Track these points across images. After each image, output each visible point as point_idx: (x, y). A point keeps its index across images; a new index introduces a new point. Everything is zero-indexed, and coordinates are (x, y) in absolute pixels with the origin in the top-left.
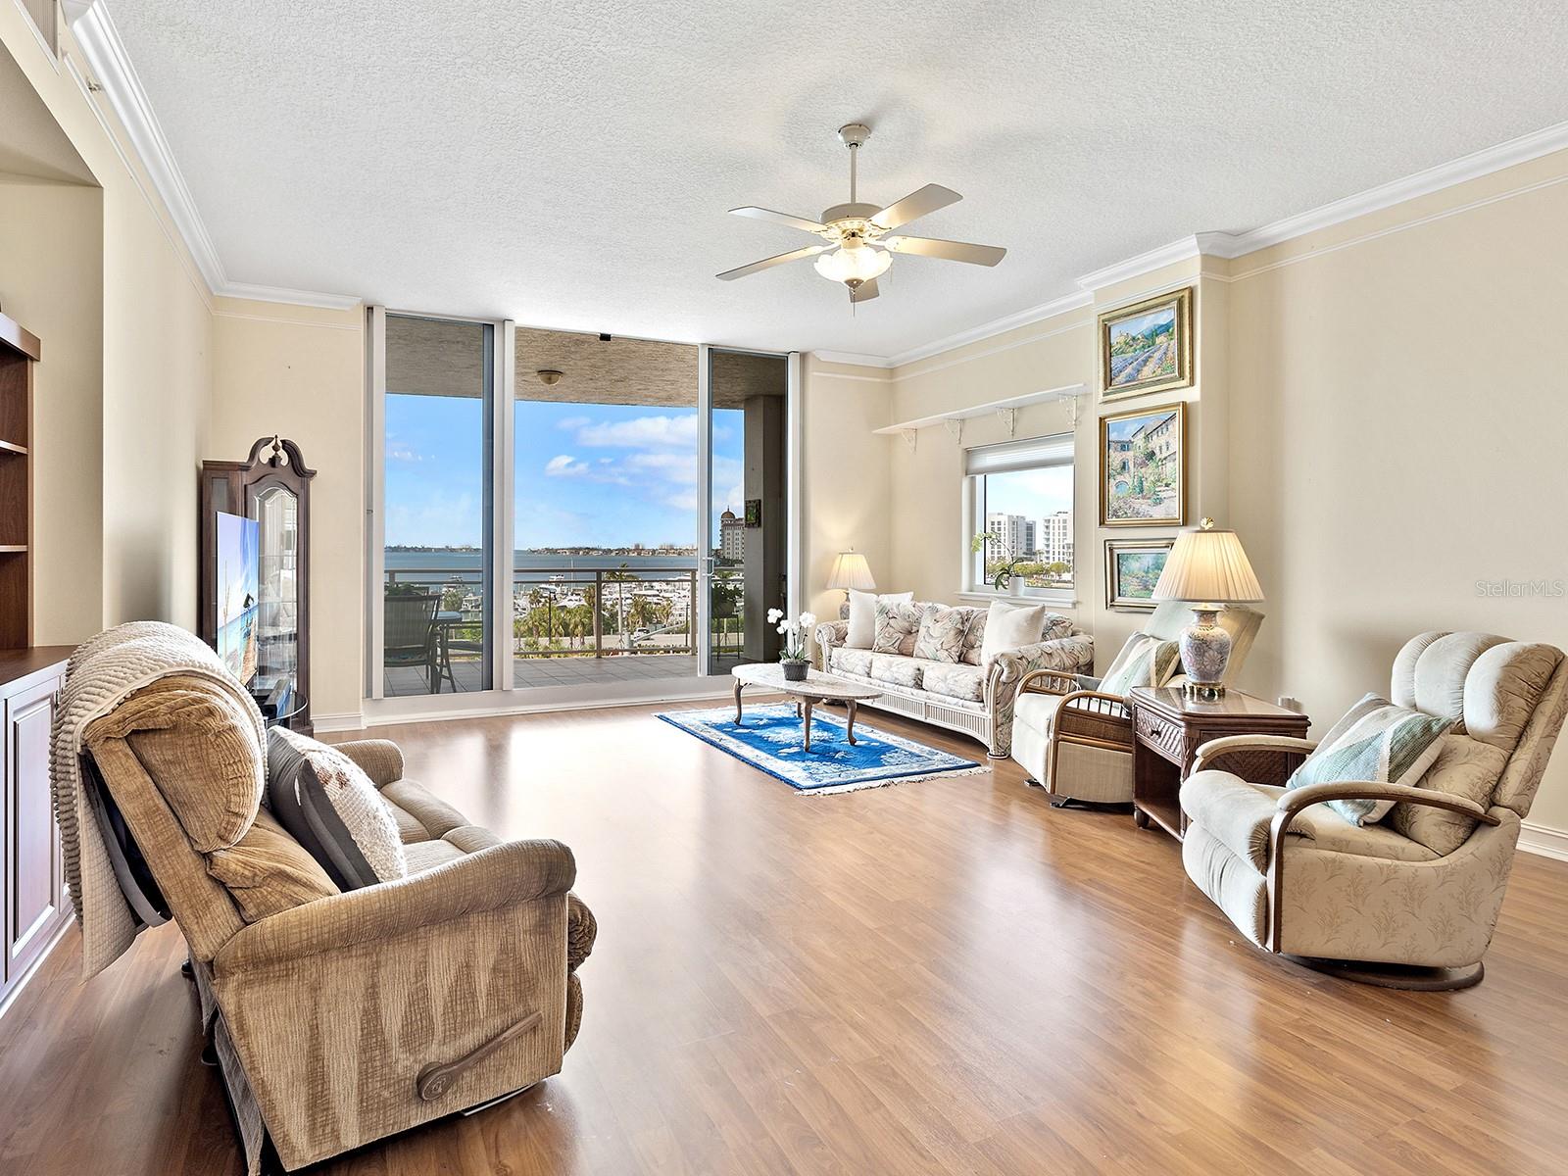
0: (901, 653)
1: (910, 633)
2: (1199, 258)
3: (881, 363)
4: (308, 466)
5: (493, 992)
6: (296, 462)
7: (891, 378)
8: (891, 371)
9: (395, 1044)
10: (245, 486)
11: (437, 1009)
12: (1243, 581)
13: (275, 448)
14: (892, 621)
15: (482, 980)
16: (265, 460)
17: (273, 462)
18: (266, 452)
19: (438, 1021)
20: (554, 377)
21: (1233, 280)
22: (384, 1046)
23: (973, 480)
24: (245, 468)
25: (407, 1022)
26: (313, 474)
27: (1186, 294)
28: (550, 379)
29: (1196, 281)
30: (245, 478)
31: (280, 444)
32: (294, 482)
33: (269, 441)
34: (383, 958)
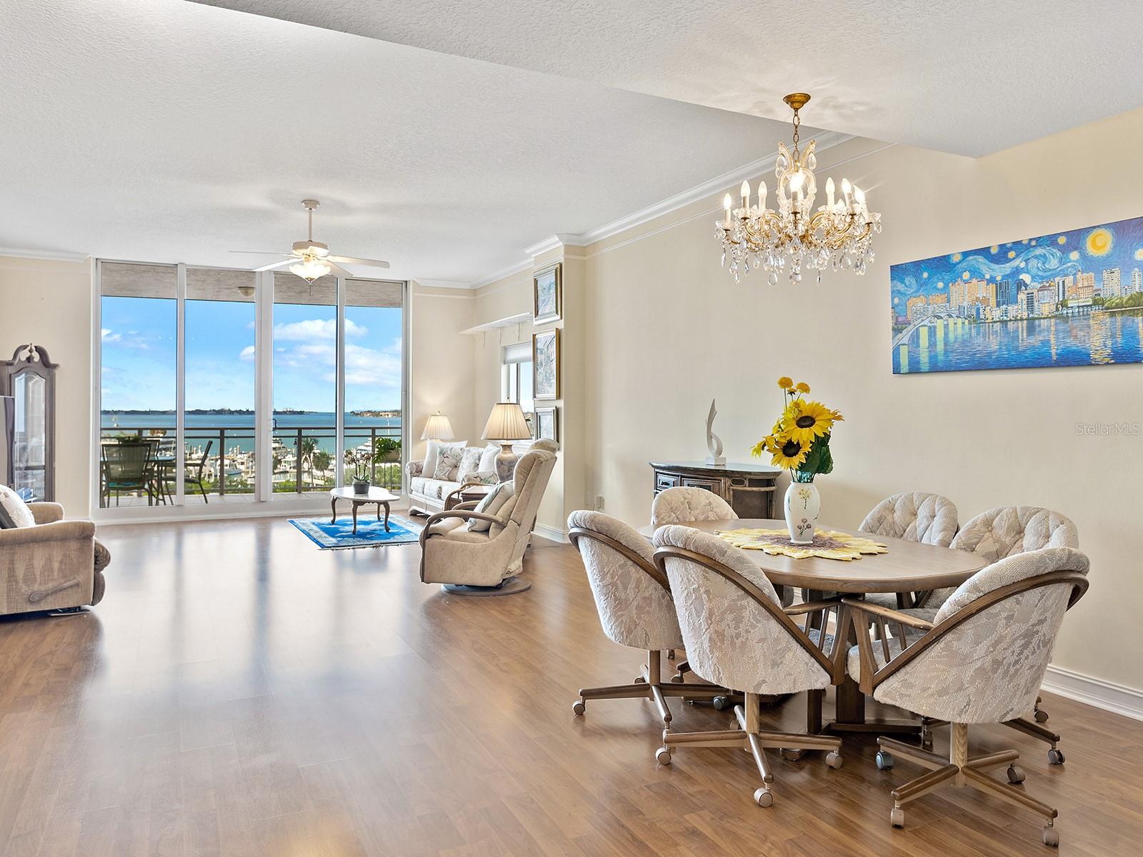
0: (450, 480)
1: (456, 467)
2: (563, 247)
3: (467, 286)
4: (52, 361)
5: (60, 570)
6: (44, 359)
7: (475, 296)
8: (474, 292)
9: (21, 581)
10: (10, 375)
11: (38, 573)
12: (513, 428)
13: (31, 351)
14: (446, 460)
15: (56, 565)
16: (23, 359)
17: (29, 359)
18: (24, 355)
19: (38, 576)
20: (250, 291)
21: (585, 258)
22: (17, 582)
23: (509, 367)
24: (9, 364)
25: (25, 575)
26: (55, 366)
27: (558, 266)
28: (247, 292)
29: (562, 261)
30: (11, 370)
31: (34, 349)
32: (44, 371)
33: (25, 347)
34: (16, 551)
